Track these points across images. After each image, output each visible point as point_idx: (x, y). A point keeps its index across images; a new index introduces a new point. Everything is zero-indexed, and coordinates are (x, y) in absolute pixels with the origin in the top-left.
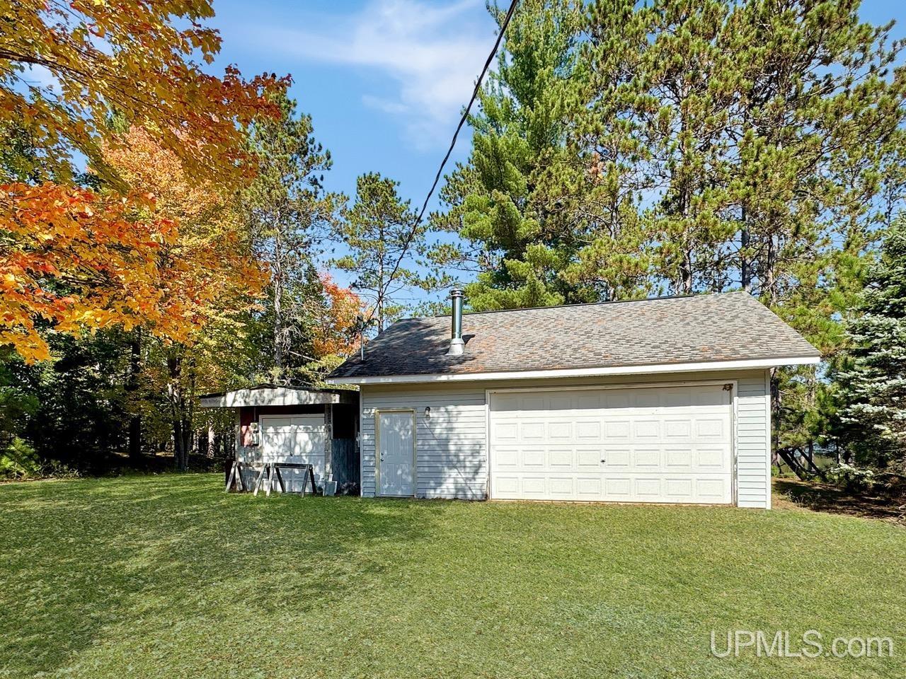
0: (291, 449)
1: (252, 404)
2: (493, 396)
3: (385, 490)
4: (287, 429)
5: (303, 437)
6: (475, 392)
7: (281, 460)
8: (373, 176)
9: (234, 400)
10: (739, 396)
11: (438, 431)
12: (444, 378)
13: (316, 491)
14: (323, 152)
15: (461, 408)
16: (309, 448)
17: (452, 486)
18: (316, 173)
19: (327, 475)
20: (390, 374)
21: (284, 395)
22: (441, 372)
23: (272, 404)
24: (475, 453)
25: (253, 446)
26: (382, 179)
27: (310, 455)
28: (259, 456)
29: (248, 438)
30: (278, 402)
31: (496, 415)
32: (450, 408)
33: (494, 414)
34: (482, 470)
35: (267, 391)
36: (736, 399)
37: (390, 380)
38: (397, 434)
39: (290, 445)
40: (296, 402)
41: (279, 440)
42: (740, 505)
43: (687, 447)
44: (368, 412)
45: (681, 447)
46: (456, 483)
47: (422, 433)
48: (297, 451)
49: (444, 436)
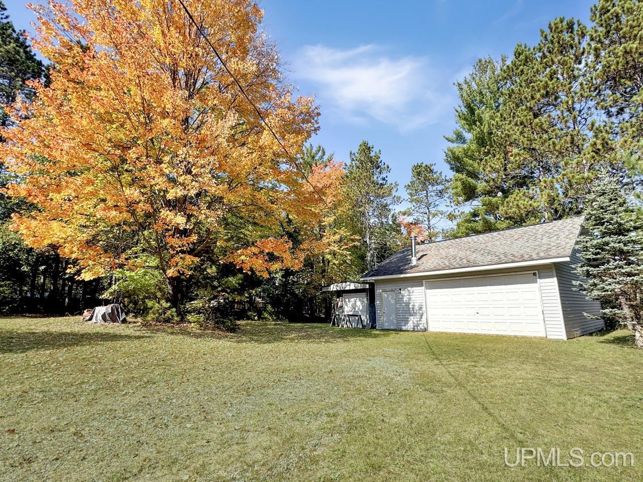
0: (355, 308)
1: (339, 289)
2: (427, 283)
3: (386, 326)
4: (353, 300)
5: (358, 303)
6: (417, 281)
7: (351, 313)
8: (419, 164)
9: (333, 288)
10: (540, 278)
11: (405, 299)
12: (402, 276)
13: (364, 326)
14: (386, 166)
15: (414, 288)
16: (361, 308)
17: (412, 325)
18: (384, 175)
19: (367, 320)
20: (385, 274)
21: (350, 285)
22: (401, 273)
23: (346, 289)
24: (420, 309)
25: (341, 307)
26: (424, 165)
27: (361, 311)
28: (343, 312)
29: (339, 304)
30: (348, 288)
31: (429, 292)
32: (409, 289)
33: (428, 291)
34: (423, 317)
35: (344, 284)
36: (538, 280)
37: (382, 277)
38: (390, 301)
39: (354, 307)
40: (354, 288)
41: (350, 305)
42: (549, 337)
43: (518, 306)
44: (378, 291)
45: (516, 306)
46: (413, 323)
47: (399, 300)
48: (357, 309)
49: (408, 302)
